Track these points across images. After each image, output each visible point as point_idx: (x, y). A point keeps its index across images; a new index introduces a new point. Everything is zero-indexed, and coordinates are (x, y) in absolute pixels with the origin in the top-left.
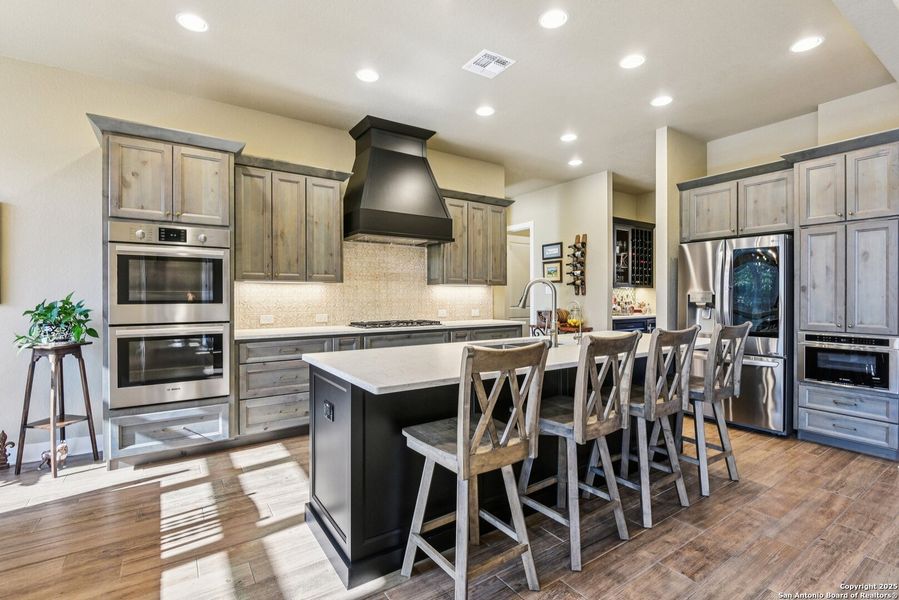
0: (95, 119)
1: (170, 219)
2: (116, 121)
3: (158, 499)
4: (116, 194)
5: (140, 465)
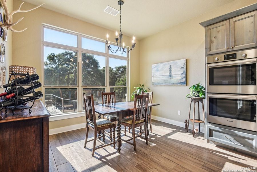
0: (202, 24)
1: (229, 50)
2: (207, 21)
3: (225, 162)
4: (209, 47)
5: (220, 146)
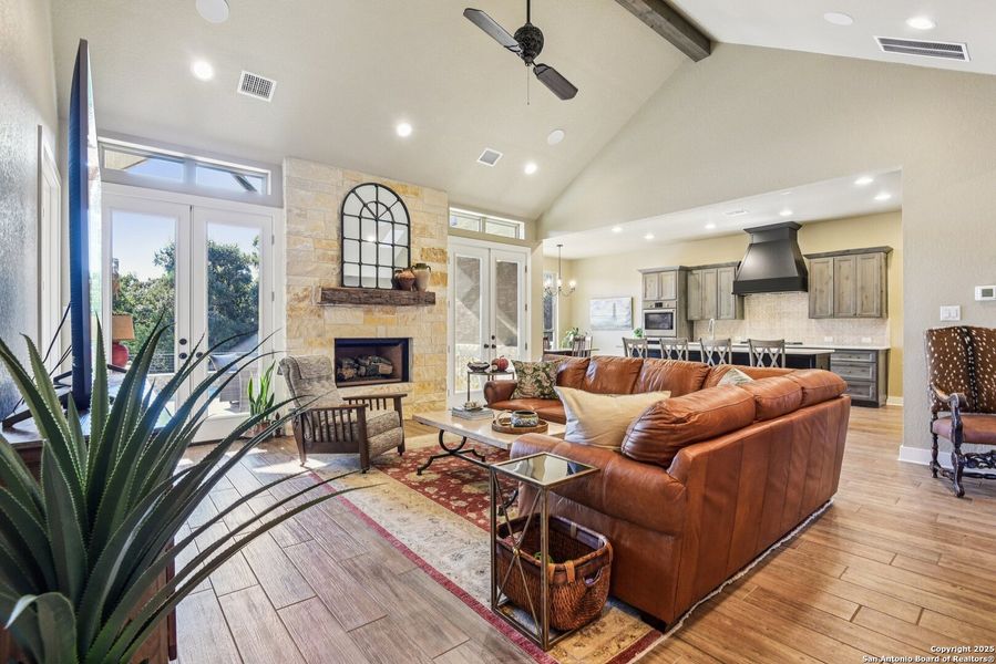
1: (658, 299)
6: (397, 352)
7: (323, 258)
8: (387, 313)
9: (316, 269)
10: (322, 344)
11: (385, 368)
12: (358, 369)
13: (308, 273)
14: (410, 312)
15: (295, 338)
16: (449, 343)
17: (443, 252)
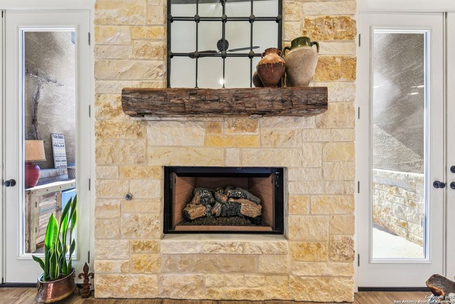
6: (267, 187)
7: (142, 52)
8: (243, 128)
9: (134, 68)
10: (143, 174)
11: (249, 208)
12: (213, 205)
13: (122, 74)
14: (281, 126)
15: (106, 164)
16: (359, 175)
17: (347, 21)
